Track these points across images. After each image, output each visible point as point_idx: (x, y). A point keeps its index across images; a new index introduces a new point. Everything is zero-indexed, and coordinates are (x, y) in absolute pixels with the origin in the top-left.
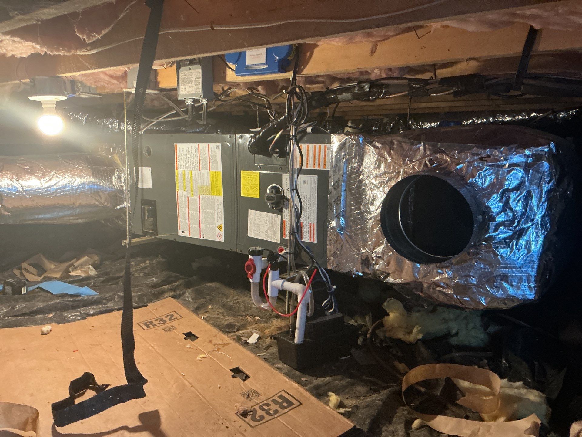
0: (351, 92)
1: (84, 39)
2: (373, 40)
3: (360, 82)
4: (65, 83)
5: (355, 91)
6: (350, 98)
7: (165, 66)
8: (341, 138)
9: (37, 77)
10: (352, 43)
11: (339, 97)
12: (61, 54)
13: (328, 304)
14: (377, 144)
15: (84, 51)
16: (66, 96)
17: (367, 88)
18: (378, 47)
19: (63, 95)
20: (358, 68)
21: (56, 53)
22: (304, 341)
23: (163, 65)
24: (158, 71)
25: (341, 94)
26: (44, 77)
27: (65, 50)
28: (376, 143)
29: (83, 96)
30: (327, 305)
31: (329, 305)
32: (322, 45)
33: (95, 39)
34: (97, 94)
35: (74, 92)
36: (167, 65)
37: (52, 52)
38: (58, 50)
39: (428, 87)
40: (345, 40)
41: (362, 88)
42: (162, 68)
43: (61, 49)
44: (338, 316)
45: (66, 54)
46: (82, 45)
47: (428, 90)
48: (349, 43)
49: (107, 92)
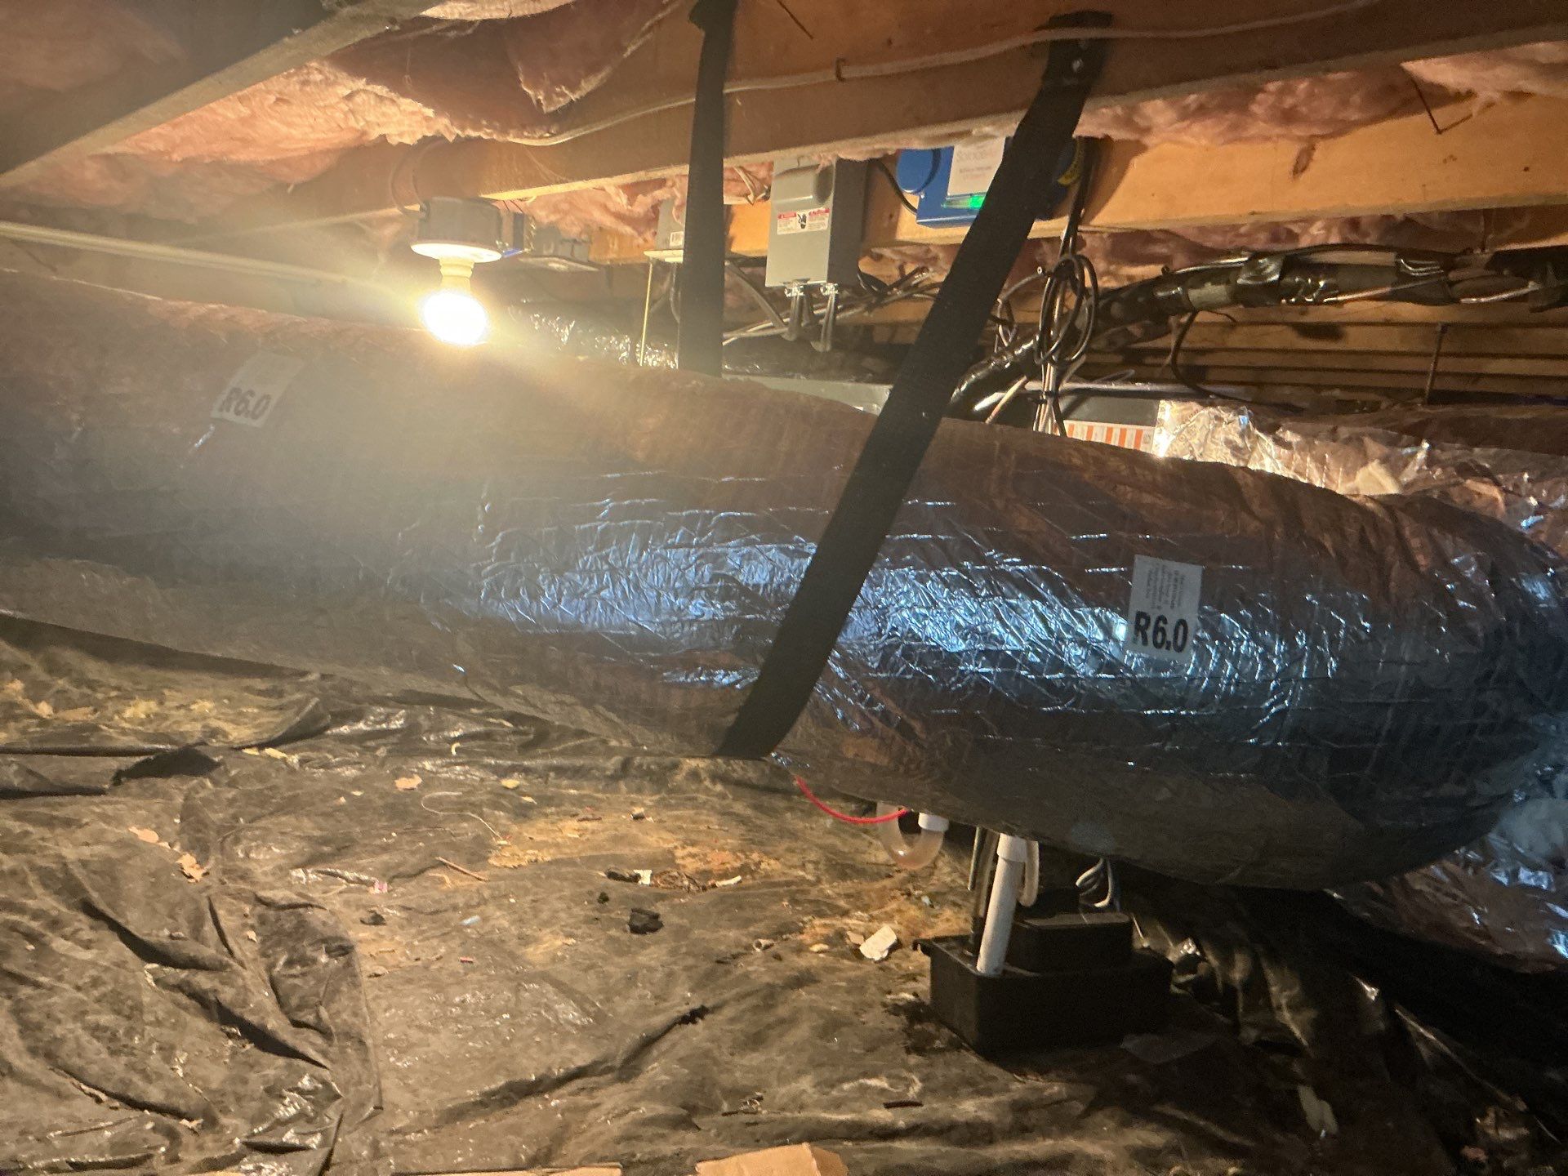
0: (1228, 282)
1: (538, 101)
2: (1302, 134)
3: (1256, 255)
4: (500, 220)
5: (1240, 281)
6: (1223, 299)
7: (751, 197)
8: (1185, 413)
9: (436, 199)
10: (1240, 140)
11: (1194, 294)
12: (485, 137)
13: (1093, 883)
14: (1289, 436)
15: (541, 137)
16: (499, 251)
17: (1272, 271)
18: (1317, 155)
19: (493, 247)
20: (1253, 213)
21: (473, 134)
22: (1005, 972)
23: (746, 195)
24: (734, 209)
25: (1200, 284)
26: (450, 199)
27: (495, 128)
28: (1284, 431)
29: (555, 266)
30: (1090, 886)
31: (1095, 887)
32: (1156, 145)
33: (563, 102)
34: (590, 263)
35: (518, 242)
36: (756, 196)
37: (463, 129)
38: (477, 127)
39: (1452, 275)
40: (1217, 130)
41: (1259, 274)
42: (744, 201)
43: (484, 123)
44: (1119, 921)
45: (495, 137)
46: (535, 118)
47: (1452, 284)
48: (1230, 142)
49: (611, 260)
